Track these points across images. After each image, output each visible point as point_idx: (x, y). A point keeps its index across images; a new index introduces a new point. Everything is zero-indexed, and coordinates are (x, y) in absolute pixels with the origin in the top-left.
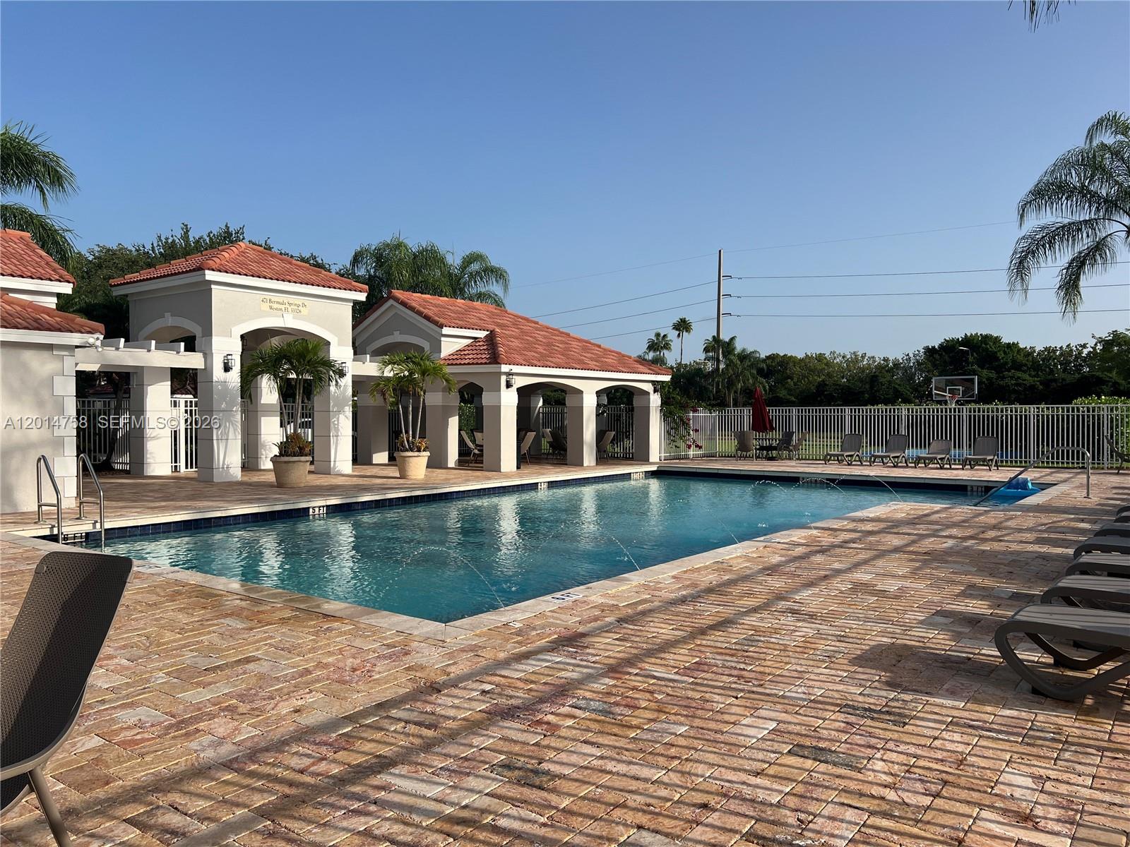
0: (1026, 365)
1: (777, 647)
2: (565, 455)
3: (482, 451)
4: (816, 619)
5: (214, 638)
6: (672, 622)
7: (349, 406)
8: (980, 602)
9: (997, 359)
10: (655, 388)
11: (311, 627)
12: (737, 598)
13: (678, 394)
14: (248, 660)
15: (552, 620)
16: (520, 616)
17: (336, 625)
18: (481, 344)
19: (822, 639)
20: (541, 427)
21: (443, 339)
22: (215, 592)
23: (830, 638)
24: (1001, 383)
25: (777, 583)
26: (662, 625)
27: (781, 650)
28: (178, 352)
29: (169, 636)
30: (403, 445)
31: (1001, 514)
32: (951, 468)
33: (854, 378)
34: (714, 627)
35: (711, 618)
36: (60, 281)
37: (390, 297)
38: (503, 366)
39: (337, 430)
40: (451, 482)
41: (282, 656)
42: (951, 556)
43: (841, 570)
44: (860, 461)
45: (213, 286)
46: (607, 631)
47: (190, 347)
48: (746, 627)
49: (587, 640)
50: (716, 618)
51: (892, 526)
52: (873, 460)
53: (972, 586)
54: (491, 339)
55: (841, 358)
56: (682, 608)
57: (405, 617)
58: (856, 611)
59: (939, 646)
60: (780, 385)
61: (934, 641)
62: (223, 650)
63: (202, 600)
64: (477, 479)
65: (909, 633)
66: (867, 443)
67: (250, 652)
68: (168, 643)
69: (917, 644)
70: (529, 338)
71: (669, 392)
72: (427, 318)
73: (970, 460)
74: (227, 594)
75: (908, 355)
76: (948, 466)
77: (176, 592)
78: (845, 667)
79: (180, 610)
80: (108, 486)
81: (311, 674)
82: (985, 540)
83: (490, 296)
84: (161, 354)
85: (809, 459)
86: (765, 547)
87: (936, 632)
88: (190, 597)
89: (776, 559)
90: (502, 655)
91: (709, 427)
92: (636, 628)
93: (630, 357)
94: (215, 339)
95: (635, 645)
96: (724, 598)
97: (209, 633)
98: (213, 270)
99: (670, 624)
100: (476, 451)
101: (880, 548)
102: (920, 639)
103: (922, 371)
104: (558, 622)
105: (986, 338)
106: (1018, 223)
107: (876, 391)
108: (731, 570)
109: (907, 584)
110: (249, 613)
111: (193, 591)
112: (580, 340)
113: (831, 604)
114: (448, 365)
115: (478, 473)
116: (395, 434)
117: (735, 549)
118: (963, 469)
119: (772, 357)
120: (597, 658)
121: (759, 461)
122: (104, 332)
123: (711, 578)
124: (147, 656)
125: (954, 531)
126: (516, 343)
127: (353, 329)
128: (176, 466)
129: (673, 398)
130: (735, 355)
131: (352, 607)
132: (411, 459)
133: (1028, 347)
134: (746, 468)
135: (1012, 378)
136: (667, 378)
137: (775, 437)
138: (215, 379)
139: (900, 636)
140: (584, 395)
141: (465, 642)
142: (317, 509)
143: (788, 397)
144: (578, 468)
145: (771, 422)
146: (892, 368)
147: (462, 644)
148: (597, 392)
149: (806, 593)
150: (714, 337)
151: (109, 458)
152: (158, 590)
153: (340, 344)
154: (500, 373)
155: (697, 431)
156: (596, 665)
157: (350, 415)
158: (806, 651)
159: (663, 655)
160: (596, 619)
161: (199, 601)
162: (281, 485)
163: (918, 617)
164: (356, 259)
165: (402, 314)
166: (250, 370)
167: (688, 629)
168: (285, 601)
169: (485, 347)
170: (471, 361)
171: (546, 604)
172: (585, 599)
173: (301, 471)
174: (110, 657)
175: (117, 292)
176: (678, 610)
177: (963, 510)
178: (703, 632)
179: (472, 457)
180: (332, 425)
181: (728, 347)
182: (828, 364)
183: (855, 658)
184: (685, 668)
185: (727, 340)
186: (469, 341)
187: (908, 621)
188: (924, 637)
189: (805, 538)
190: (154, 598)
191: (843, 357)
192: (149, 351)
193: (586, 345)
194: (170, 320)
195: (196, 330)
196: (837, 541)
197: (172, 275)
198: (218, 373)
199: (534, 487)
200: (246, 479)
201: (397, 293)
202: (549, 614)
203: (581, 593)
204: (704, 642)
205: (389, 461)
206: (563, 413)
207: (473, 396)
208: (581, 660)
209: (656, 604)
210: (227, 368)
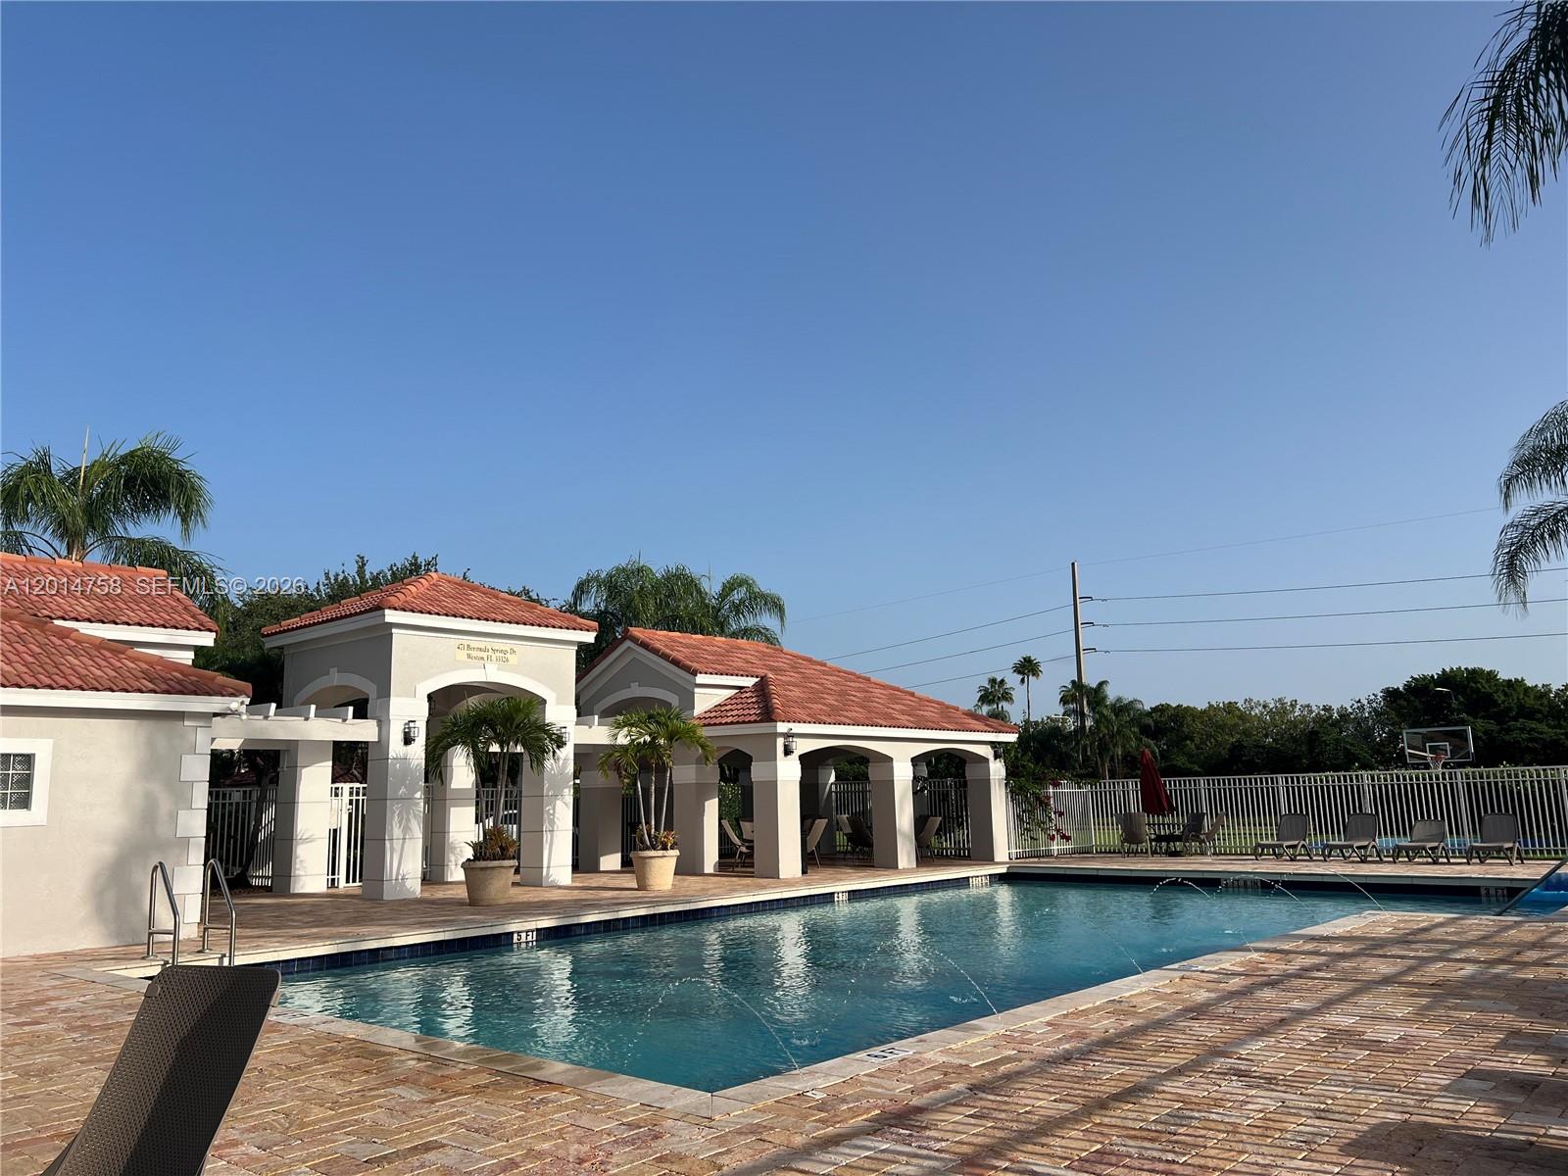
0: (1540, 712)
1: (1222, 1127)
2: (870, 854)
3: (751, 848)
4: (1277, 1085)
5: (380, 1115)
6: (1052, 1090)
7: (569, 787)
8: (1532, 1057)
9: (1495, 703)
10: (995, 752)
11: (517, 1098)
12: (1150, 1053)
13: (1029, 761)
14: (428, 1147)
15: (869, 1088)
16: (822, 1083)
17: (553, 1095)
18: (747, 695)
19: (1290, 1114)
20: (834, 813)
21: (697, 690)
22: (383, 1049)
23: (1303, 1113)
24: (1507, 738)
25: (1208, 1031)
26: (1040, 1095)
27: (1228, 1132)
28: (345, 720)
29: (317, 1113)
30: (642, 841)
31: (1542, 926)
32: (1449, 863)
33: (1283, 737)
34: (1118, 1098)
35: (1112, 1083)
36: (200, 630)
37: (627, 636)
38: (779, 724)
39: (552, 822)
40: (710, 892)
41: (476, 1141)
42: (1475, 989)
43: (1305, 1010)
44: (1309, 855)
45: (394, 630)
46: (954, 1104)
47: (361, 713)
48: (1169, 1096)
49: (926, 1118)
50: (1121, 1084)
51: (1373, 946)
52: (1328, 851)
53: (1515, 1033)
54: (762, 688)
55: (1261, 708)
56: (1067, 1069)
57: (653, 1084)
58: (1338, 1072)
59: (1479, 1125)
60: (1175, 750)
61: (1470, 1116)
62: (392, 1133)
63: (364, 1061)
64: (747, 889)
65: (1429, 1105)
66: (1315, 829)
67: (433, 1135)
68: (314, 1123)
69: (1445, 1122)
70: (813, 685)
71: (1016, 757)
72: (676, 663)
73: (1478, 850)
74: (399, 1052)
75: (1359, 701)
76: (1445, 860)
77: (328, 1049)
78: (1335, 1159)
79: (333, 1075)
80: (242, 907)
81: (518, 1167)
82: (1525, 965)
83: (760, 632)
84: (322, 722)
85: (1231, 854)
86: (1183, 978)
87: (1472, 1103)
88: (348, 1057)
89: (1202, 996)
90: (799, 1140)
91: (1078, 809)
92: (998, 1098)
93: (957, 709)
94: (393, 700)
95: (999, 1125)
96: (1130, 1054)
97: (373, 1107)
98: (395, 609)
99: (1050, 1093)
100: (744, 849)
101: (1359, 977)
102: (1448, 1114)
103: (1384, 725)
104: (880, 1090)
105: (1475, 674)
106: (1502, 505)
107: (1318, 754)
108: (1136, 1012)
109: (1413, 1030)
110: (430, 1079)
111: (352, 1049)
112: (884, 687)
113: (1297, 1062)
114: (705, 725)
115: (748, 881)
116: (630, 826)
117: (1137, 981)
118: (1469, 864)
119: (1160, 709)
120: (944, 1144)
121: (1157, 858)
122: (251, 695)
123: (1107, 1025)
124: (286, 1142)
125: (1473, 952)
126: (796, 693)
127: (578, 680)
128: (333, 880)
129: (1023, 766)
130: (1106, 706)
131: (575, 1070)
132: (653, 861)
133: (1540, 686)
134: (1139, 867)
135: (1522, 730)
136: (1012, 738)
137: (1174, 823)
138: (392, 754)
139: (1416, 1110)
140: (895, 764)
141: (742, 1120)
142: (523, 935)
143: (1189, 766)
144: (891, 871)
145: (1169, 798)
146: (1337, 721)
147: (737, 1123)
148: (913, 760)
149: (1257, 1046)
150: (1073, 682)
151: (245, 869)
152: (303, 1047)
153: (560, 701)
154: (776, 735)
155: (1061, 814)
156: (942, 1155)
157: (570, 799)
158: (1269, 1133)
159: (1044, 1140)
160: (937, 1086)
161: (359, 1062)
162: (475, 901)
163: (1439, 1081)
164: (581, 589)
165: (643, 660)
166: (439, 740)
167: (1079, 1100)
168: (479, 1061)
169: (754, 700)
170: (735, 719)
171: (860, 1064)
172: (918, 1056)
173: (502, 883)
174: (234, 1144)
175: (270, 644)
176: (1060, 1071)
177: (1480, 923)
178: (1103, 1104)
179: (739, 858)
180: (545, 816)
181: (1096, 695)
182: (1243, 717)
183: (1349, 1144)
184: (1081, 1159)
185: (1094, 685)
186: (732, 692)
187: (1423, 1086)
188: (1453, 1111)
189: (1242, 964)
190: (298, 1059)
191: (1265, 707)
192: (307, 719)
193: (895, 693)
194: (335, 678)
195: (369, 689)
196: (1292, 968)
197: (342, 617)
198: (396, 747)
199: (828, 898)
200: (426, 895)
201: (635, 631)
202: (865, 1079)
203: (911, 1048)
204: (1106, 1120)
205: (622, 867)
206: (864, 792)
207: (737, 771)
208: (919, 1147)
209: (1027, 1063)
210: (408, 740)
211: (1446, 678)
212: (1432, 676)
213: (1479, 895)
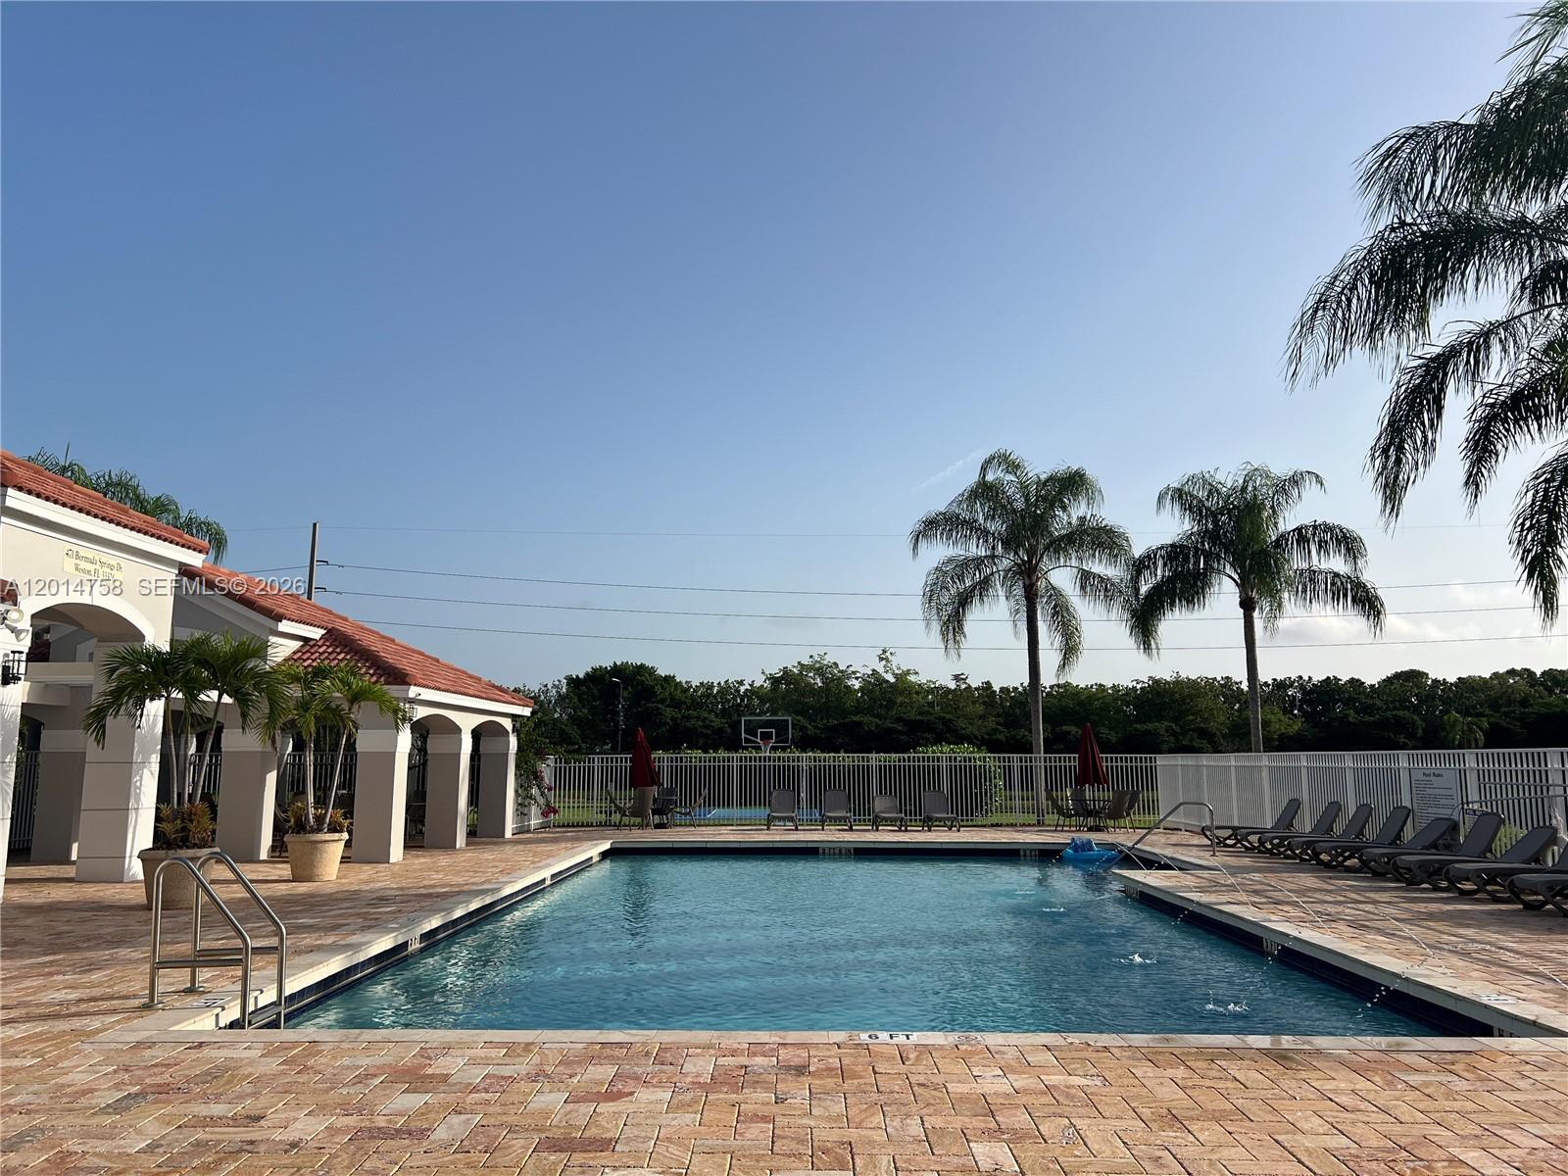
7: (157, 752)
10: (513, 725)
21: (272, 639)
38: (411, 689)
45: (3, 519)
72: (247, 602)
132: (318, 846)
136: (527, 712)
140: (459, 733)
142: (414, 942)
148: (471, 732)
155: (551, 789)
157: (156, 768)
180: (133, 789)
186: (300, 644)
210: (6, 678)
211: (618, 670)
212: (606, 668)
213: (1019, 855)
